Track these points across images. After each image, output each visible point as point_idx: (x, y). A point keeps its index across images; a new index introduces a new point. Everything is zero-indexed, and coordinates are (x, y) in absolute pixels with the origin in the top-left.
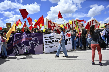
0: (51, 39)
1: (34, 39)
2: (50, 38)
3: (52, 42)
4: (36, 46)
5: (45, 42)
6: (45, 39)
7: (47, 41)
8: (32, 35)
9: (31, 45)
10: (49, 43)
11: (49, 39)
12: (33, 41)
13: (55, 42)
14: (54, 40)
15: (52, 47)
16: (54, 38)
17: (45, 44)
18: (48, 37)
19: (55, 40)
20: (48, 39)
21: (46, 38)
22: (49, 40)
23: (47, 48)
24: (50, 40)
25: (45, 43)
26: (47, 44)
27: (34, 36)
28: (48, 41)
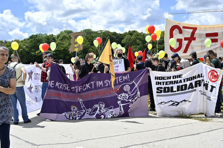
0: (171, 83)
1: (127, 88)
2: (169, 80)
3: (175, 89)
4: (132, 102)
5: (158, 89)
6: (158, 83)
7: (162, 88)
8: (122, 78)
9: (122, 105)
10: (168, 92)
11: (166, 83)
12: (126, 92)
13: (185, 89)
14: (182, 86)
15: (178, 103)
16: (183, 81)
17: (157, 96)
18: (163, 78)
19: (186, 85)
20: (163, 83)
21: (160, 81)
22: (167, 86)
23: (162, 106)
24: (170, 86)
25: (157, 92)
26: (163, 93)
27: (126, 81)
28: (165, 88)
